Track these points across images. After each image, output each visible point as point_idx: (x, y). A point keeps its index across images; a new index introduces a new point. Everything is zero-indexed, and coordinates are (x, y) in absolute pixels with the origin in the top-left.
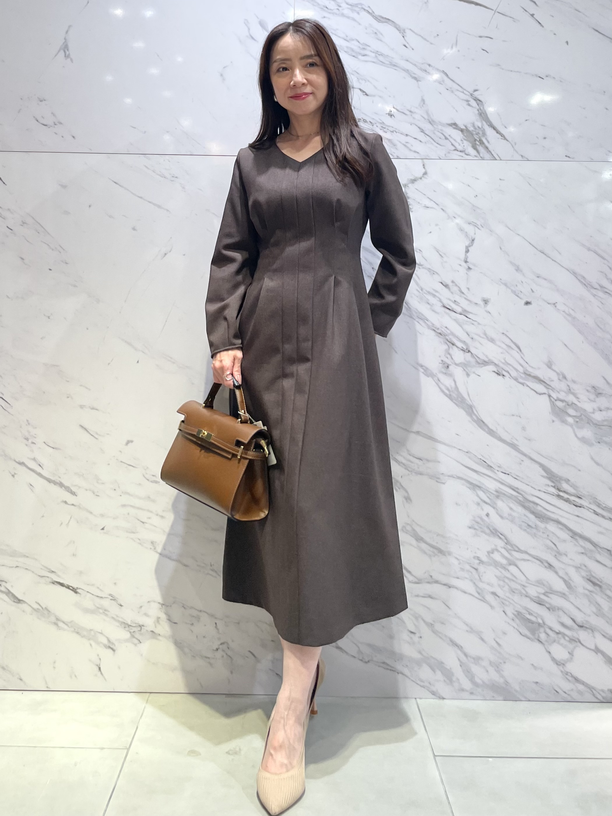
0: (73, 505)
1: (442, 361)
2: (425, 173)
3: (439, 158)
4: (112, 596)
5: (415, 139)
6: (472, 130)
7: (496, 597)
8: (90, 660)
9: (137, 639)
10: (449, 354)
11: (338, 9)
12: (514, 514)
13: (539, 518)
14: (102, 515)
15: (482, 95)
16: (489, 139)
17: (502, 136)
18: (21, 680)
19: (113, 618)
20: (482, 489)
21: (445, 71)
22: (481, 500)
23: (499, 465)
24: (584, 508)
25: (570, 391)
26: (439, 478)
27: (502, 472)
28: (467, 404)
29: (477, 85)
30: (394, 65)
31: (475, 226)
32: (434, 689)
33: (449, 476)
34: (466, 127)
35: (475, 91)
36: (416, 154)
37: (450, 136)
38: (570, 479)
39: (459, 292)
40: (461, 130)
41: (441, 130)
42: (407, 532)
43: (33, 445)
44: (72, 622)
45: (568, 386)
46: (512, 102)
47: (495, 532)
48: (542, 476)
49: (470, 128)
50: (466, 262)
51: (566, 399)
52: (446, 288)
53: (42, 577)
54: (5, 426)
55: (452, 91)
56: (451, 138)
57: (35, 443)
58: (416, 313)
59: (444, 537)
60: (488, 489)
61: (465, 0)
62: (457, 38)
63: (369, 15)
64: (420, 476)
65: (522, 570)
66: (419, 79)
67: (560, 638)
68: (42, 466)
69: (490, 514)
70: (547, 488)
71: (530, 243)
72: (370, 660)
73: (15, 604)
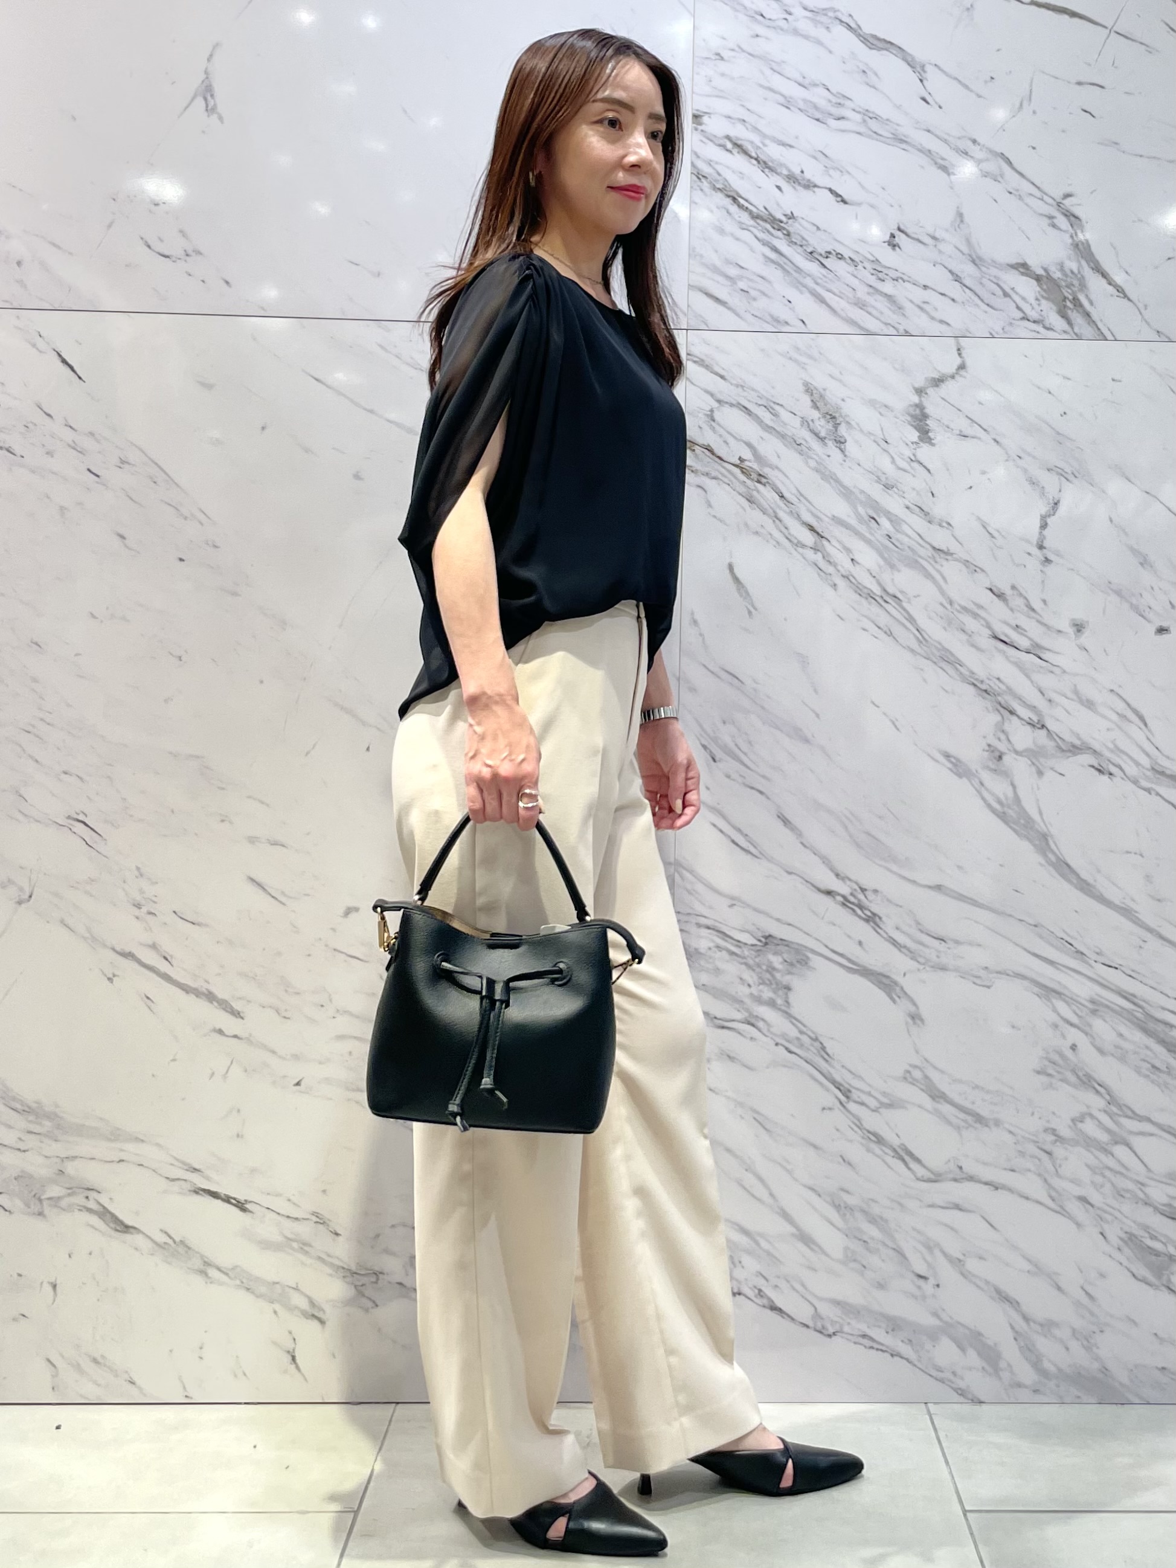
0: (235, 1036)
1: (989, 745)
2: (962, 367)
3: (991, 334)
4: (317, 1217)
5: (942, 294)
6: (1059, 279)
7: (1088, 1206)
8: (275, 1343)
9: (370, 1299)
10: (1003, 731)
11: (786, 19)
12: (1125, 1045)
14: (296, 1057)
15: (1079, 205)
16: (1093, 297)
17: (1120, 291)
18: (132, 1383)
19: (320, 1258)
20: (1063, 996)
21: (1007, 155)
22: (1062, 1018)
23: (1098, 950)
26: (977, 977)
27: (1103, 964)
28: (1038, 831)
29: (1070, 185)
30: (900, 140)
31: (1062, 475)
32: (962, 1384)
33: (998, 972)
34: (1046, 270)
35: (1067, 196)
36: (944, 327)
37: (1013, 289)
39: (1026, 609)
40: (1035, 277)
41: (995, 277)
42: (913, 1082)
43: (149, 917)
44: (236, 1268)
46: (1142, 221)
47: (1088, 1081)
49: (1055, 273)
50: (1041, 547)
52: (999, 599)
53: (173, 1180)
54: (92, 880)
55: (1020, 196)
56: (1017, 293)
57: (154, 914)
58: (939, 650)
59: (988, 1092)
60: (1075, 997)
61: (1050, 5)
62: (1031, 85)
63: (849, 33)
64: (941, 973)
65: (1139, 1154)
66: (951, 171)
68: (170, 959)
69: (1079, 1046)
71: (1170, 511)
72: (837, 1332)
73: (118, 1234)
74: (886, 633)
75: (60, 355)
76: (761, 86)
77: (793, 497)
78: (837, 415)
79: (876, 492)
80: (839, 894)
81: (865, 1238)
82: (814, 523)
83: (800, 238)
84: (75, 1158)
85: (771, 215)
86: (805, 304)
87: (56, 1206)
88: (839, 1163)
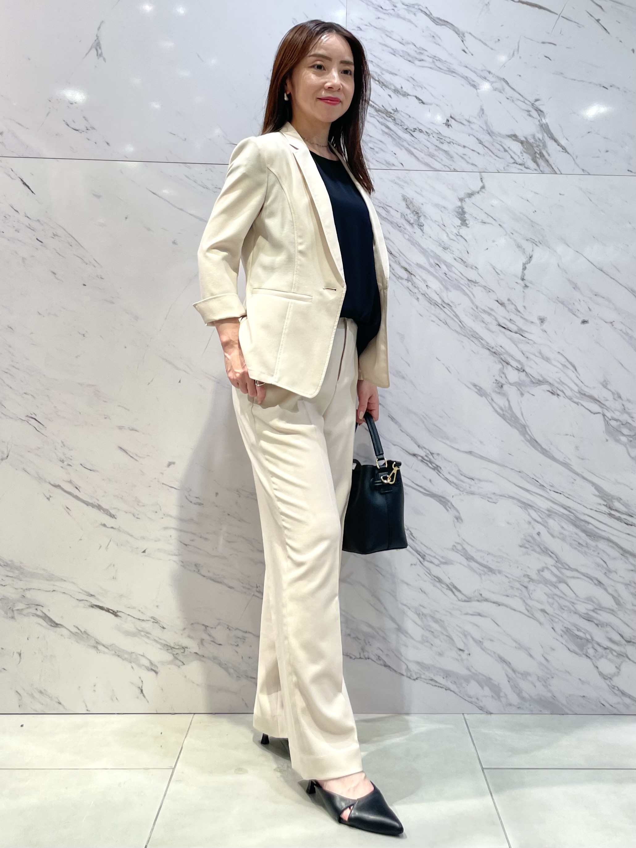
0: (112, 528)
1: (496, 380)
2: (483, 187)
3: (498, 171)
4: (154, 619)
5: (473, 150)
6: (532, 142)
7: (545, 614)
8: (132, 683)
9: (180, 661)
10: (503, 373)
12: (565, 532)
13: (590, 536)
14: (143, 538)
15: (543, 105)
16: (549, 152)
17: (564, 148)
18: (60, 703)
19: (155, 640)
20: (534, 508)
21: (506, 79)
22: (533, 519)
23: (551, 485)
24: (635, 526)
25: (624, 410)
26: (490, 498)
27: (554, 491)
28: (521, 424)
29: (538, 95)
30: (452, 72)
31: (534, 243)
32: (481, 704)
33: (501, 496)
34: (526, 138)
35: (537, 100)
36: (474, 166)
37: (508, 147)
38: (621, 498)
39: (515, 310)
40: (521, 141)
41: (500, 142)
42: (457, 551)
43: (69, 466)
44: (113, 644)
45: (623, 405)
47: (546, 551)
48: (595, 495)
49: (530, 139)
50: (523, 279)
51: (620, 419)
52: (502, 306)
53: (80, 600)
54: (39, 448)
55: (513, 100)
56: (510, 149)
57: (70, 465)
58: (470, 331)
59: (495, 556)
60: (540, 509)
61: (529, 2)
62: (519, 43)
63: (426, 17)
64: (471, 496)
65: (572, 588)
66: (477, 87)
67: (608, 653)
68: (78, 488)
69: (541, 533)
70: (599, 507)
71: (589, 261)
72: (418, 678)
73: (52, 628)
74: (444, 323)
75: (22, 180)
76: (380, 43)
77: (396, 253)
78: (419, 212)
79: (439, 251)
80: (420, 456)
81: (433, 631)
82: (408, 267)
83: (400, 122)
84: (30, 589)
85: (385, 109)
86: (403, 155)
87: (21, 614)
88: (419, 592)
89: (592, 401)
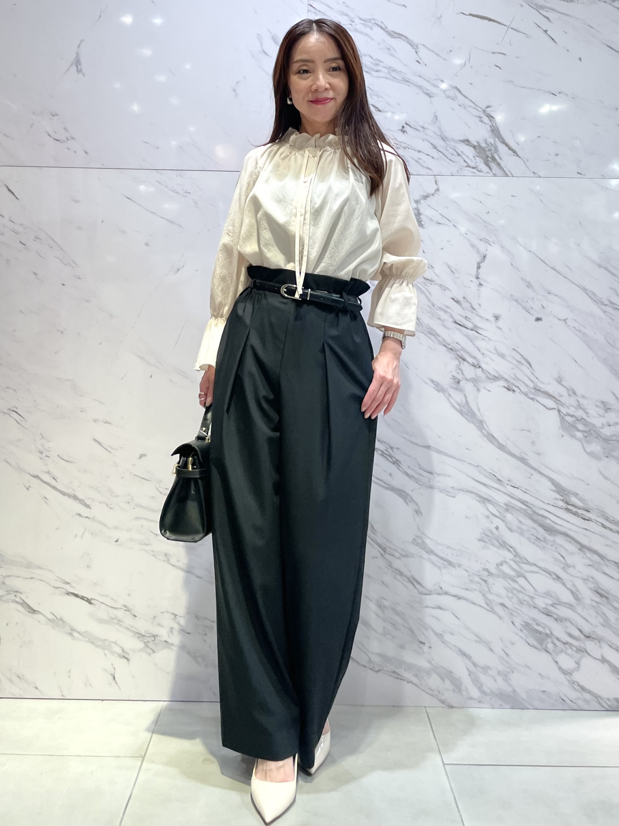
0: (87, 517)
1: (453, 376)
2: (438, 190)
3: (452, 174)
4: (126, 607)
5: (427, 155)
6: (484, 147)
7: (506, 609)
8: (105, 670)
9: (151, 649)
10: (460, 369)
11: (351, 24)
12: (523, 527)
13: (548, 531)
14: (116, 528)
15: (494, 111)
16: (501, 156)
17: (515, 152)
18: (36, 688)
19: (127, 628)
20: (491, 502)
21: (458, 87)
22: (491, 513)
23: (509, 479)
24: (592, 521)
25: (579, 406)
26: (449, 492)
27: (512, 486)
28: (477, 419)
29: (489, 102)
30: (407, 81)
31: (487, 242)
32: (443, 697)
33: (459, 490)
34: (478, 143)
35: (488, 107)
36: (428, 171)
37: (462, 152)
38: (578, 493)
39: (470, 309)
40: (472, 146)
41: (454, 146)
42: (417, 544)
43: (47, 458)
44: (86, 632)
45: (578, 401)
46: (525, 119)
47: (504, 545)
48: (551, 490)
49: (483, 144)
50: (477, 278)
51: (575, 415)
52: (458, 304)
53: (57, 588)
54: (19, 440)
55: (465, 107)
56: (464, 154)
57: (49, 457)
58: (427, 328)
59: (454, 550)
60: (498, 503)
61: (478, 15)
62: (470, 54)
63: (381, 31)
64: (431, 490)
65: (530, 582)
66: (431, 95)
67: (567, 648)
68: (56, 479)
69: (500, 528)
70: (556, 502)
71: (541, 260)
72: (380, 670)
73: (30, 614)
75: (7, 187)
80: (380, 450)
81: (394, 623)
84: (10, 576)
87: (2, 600)
88: (380, 584)
89: (547, 396)
